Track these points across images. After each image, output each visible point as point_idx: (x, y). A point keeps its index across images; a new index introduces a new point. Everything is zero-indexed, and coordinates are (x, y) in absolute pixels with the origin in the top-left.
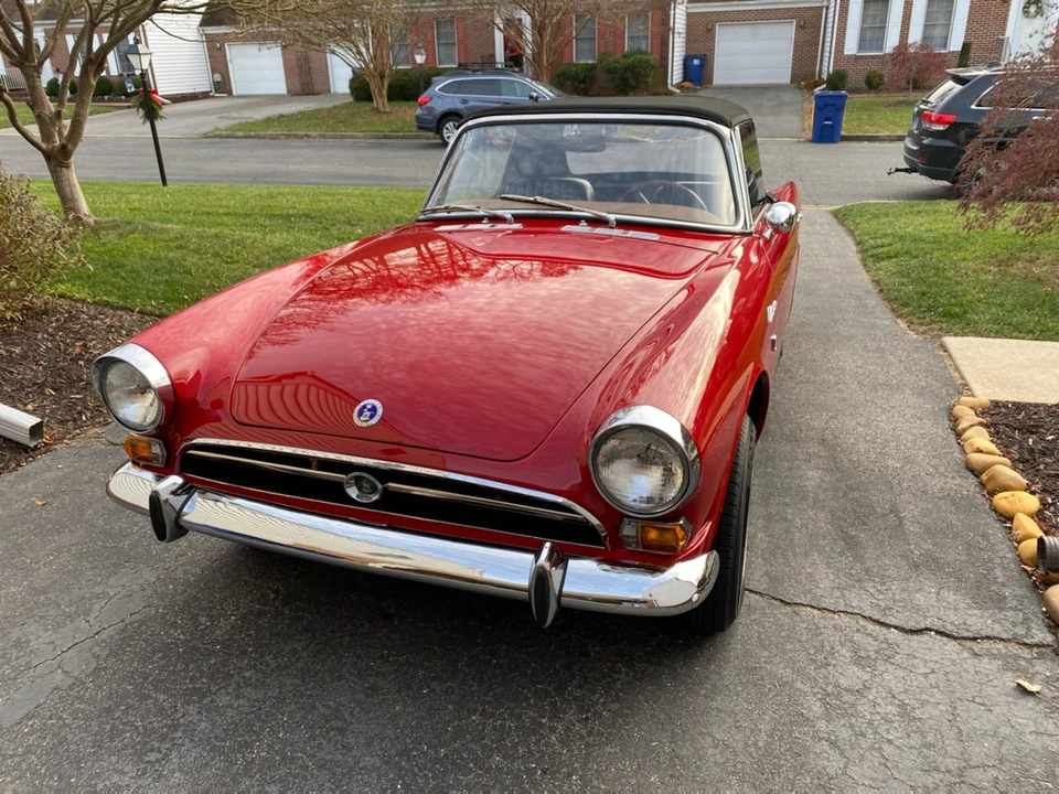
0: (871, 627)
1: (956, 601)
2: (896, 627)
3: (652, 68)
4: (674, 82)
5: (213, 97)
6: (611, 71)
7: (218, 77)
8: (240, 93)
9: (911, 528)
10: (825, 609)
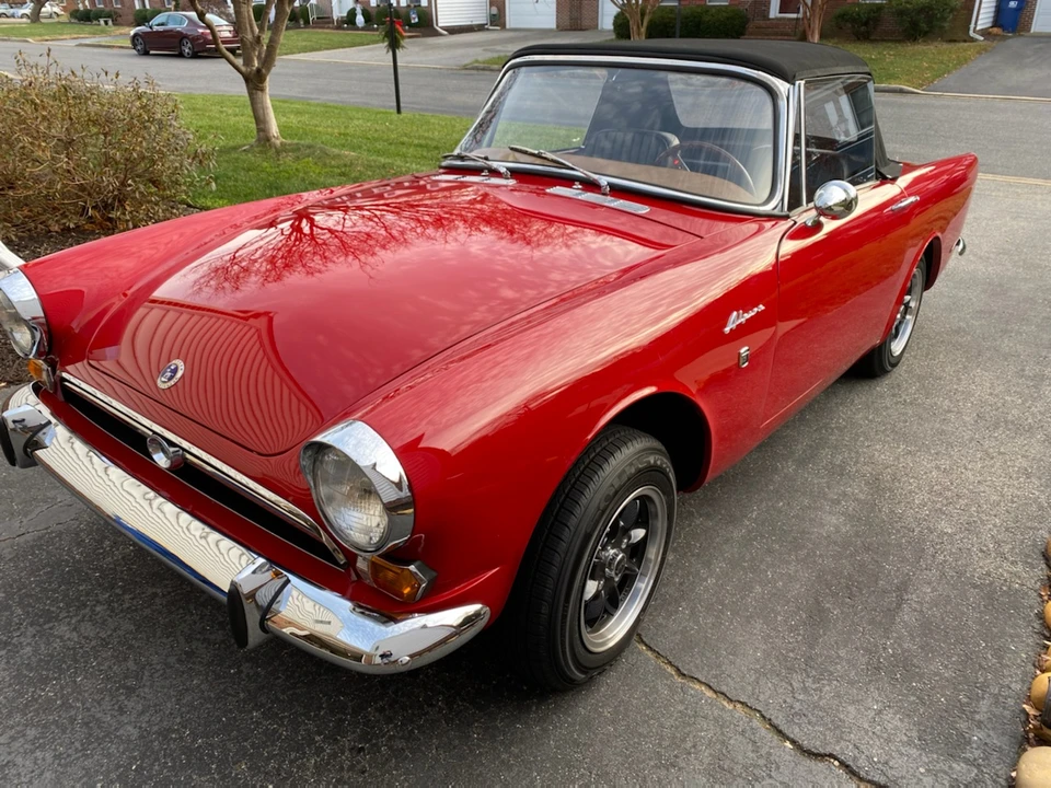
0: (764, 731)
1: (896, 728)
2: (793, 742)
3: (952, 10)
4: (978, 28)
5: (488, 29)
6: (901, 13)
7: (494, 10)
8: (513, 26)
9: (907, 616)
10: (722, 693)
